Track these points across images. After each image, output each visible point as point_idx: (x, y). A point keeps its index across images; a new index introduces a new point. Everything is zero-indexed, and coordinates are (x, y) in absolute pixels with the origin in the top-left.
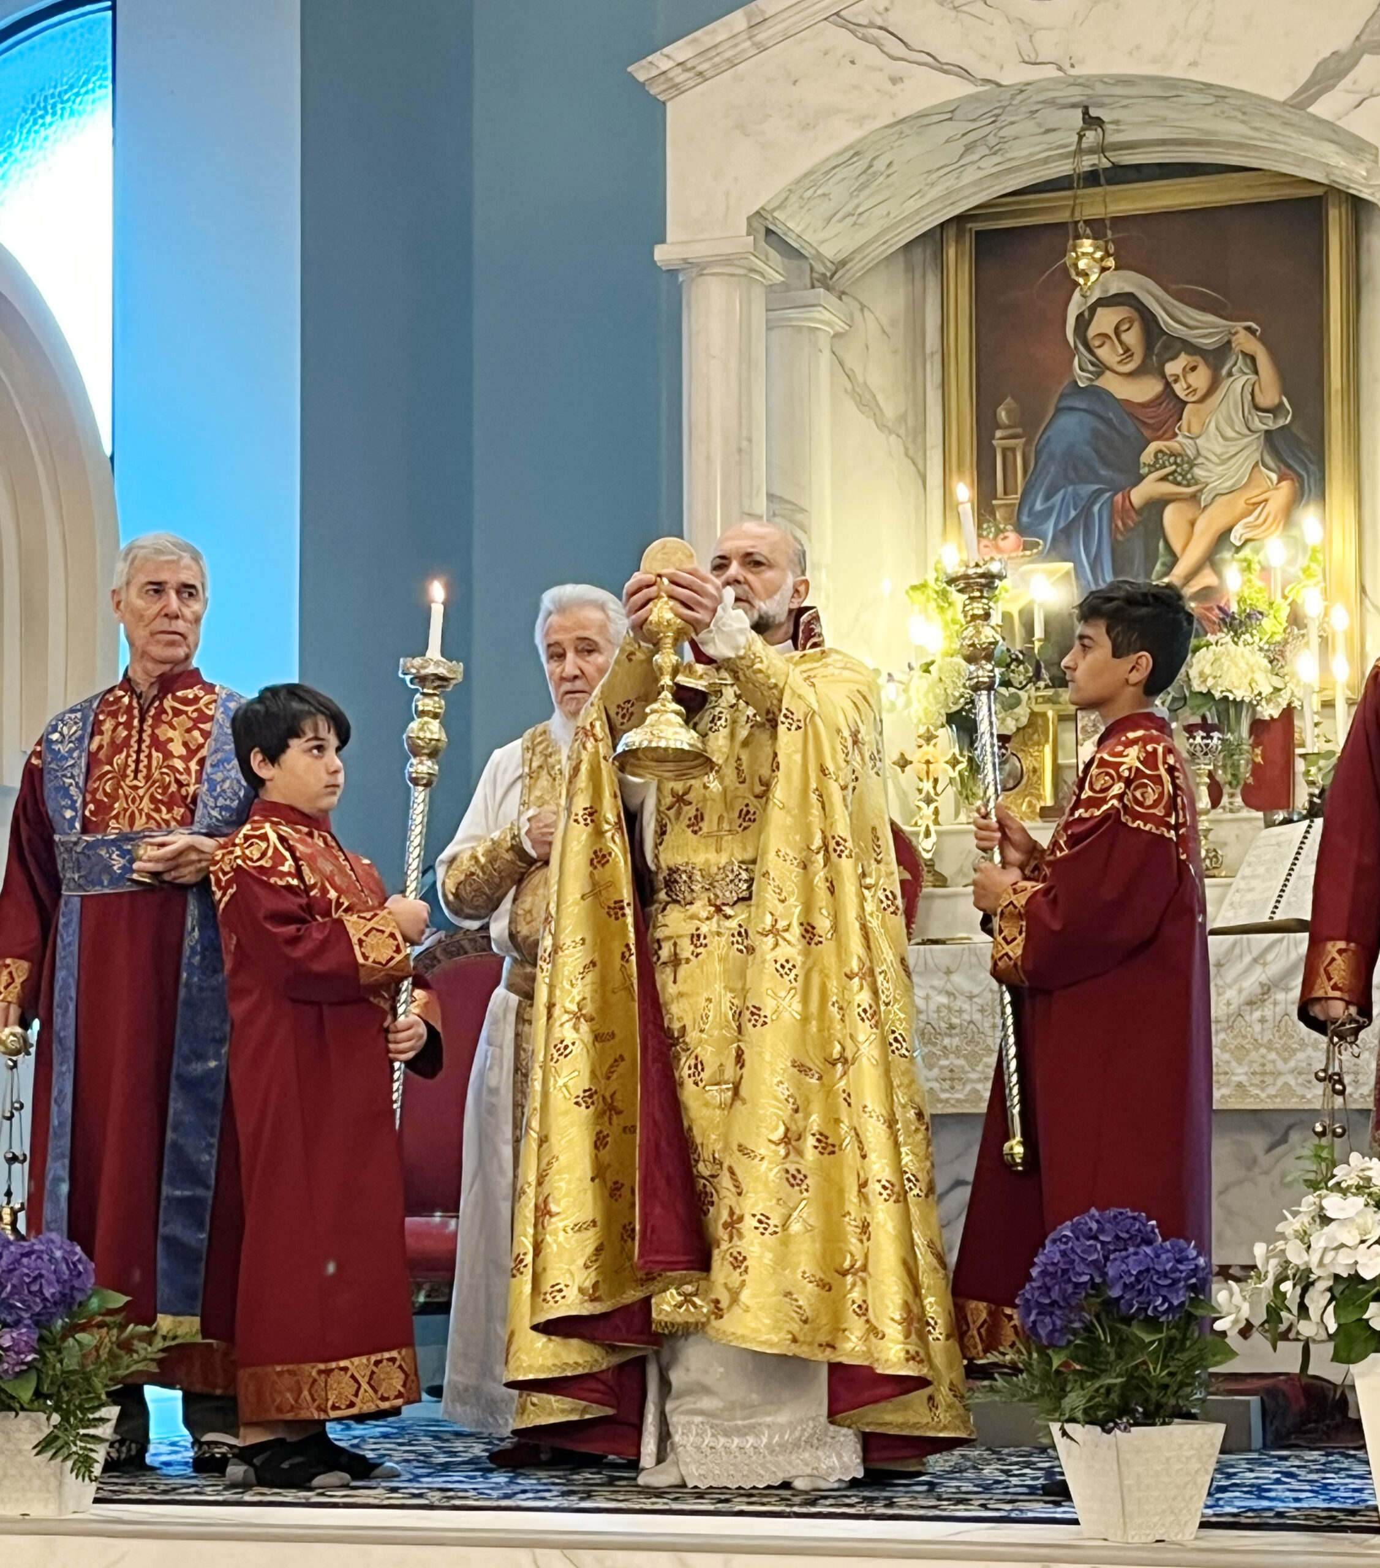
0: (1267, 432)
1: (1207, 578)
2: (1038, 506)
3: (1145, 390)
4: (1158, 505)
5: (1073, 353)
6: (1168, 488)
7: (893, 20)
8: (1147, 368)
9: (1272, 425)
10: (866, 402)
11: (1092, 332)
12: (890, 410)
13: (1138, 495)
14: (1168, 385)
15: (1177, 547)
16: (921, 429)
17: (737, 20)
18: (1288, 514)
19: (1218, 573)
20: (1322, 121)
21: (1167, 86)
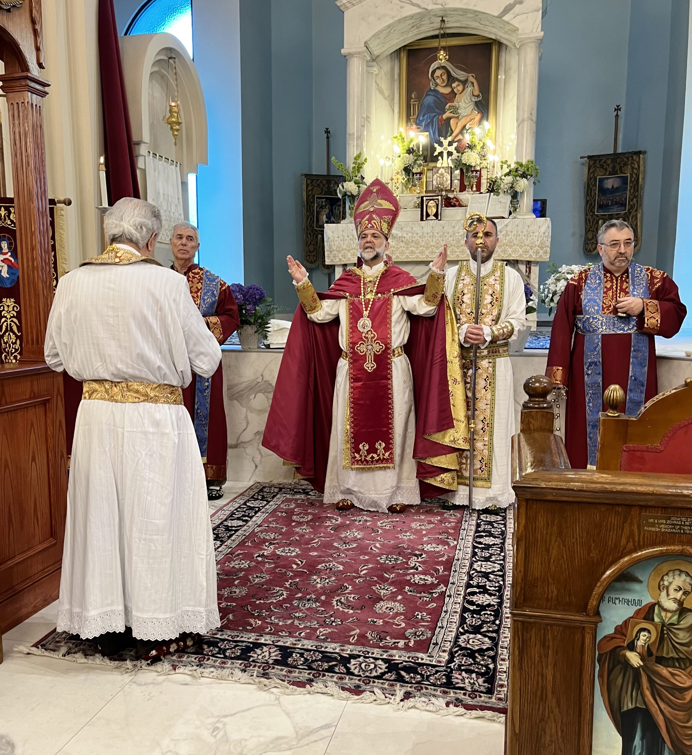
0: (476, 102)
1: (460, 137)
2: (421, 119)
3: (446, 91)
4: (449, 119)
5: (430, 81)
6: (452, 115)
8: (449, 84)
9: (477, 100)
10: (381, 92)
11: (435, 75)
12: (387, 94)
13: (445, 116)
14: (453, 90)
15: (453, 129)
16: (393, 99)
18: (480, 122)
19: (463, 136)
20: (504, 21)
21: (465, 12)
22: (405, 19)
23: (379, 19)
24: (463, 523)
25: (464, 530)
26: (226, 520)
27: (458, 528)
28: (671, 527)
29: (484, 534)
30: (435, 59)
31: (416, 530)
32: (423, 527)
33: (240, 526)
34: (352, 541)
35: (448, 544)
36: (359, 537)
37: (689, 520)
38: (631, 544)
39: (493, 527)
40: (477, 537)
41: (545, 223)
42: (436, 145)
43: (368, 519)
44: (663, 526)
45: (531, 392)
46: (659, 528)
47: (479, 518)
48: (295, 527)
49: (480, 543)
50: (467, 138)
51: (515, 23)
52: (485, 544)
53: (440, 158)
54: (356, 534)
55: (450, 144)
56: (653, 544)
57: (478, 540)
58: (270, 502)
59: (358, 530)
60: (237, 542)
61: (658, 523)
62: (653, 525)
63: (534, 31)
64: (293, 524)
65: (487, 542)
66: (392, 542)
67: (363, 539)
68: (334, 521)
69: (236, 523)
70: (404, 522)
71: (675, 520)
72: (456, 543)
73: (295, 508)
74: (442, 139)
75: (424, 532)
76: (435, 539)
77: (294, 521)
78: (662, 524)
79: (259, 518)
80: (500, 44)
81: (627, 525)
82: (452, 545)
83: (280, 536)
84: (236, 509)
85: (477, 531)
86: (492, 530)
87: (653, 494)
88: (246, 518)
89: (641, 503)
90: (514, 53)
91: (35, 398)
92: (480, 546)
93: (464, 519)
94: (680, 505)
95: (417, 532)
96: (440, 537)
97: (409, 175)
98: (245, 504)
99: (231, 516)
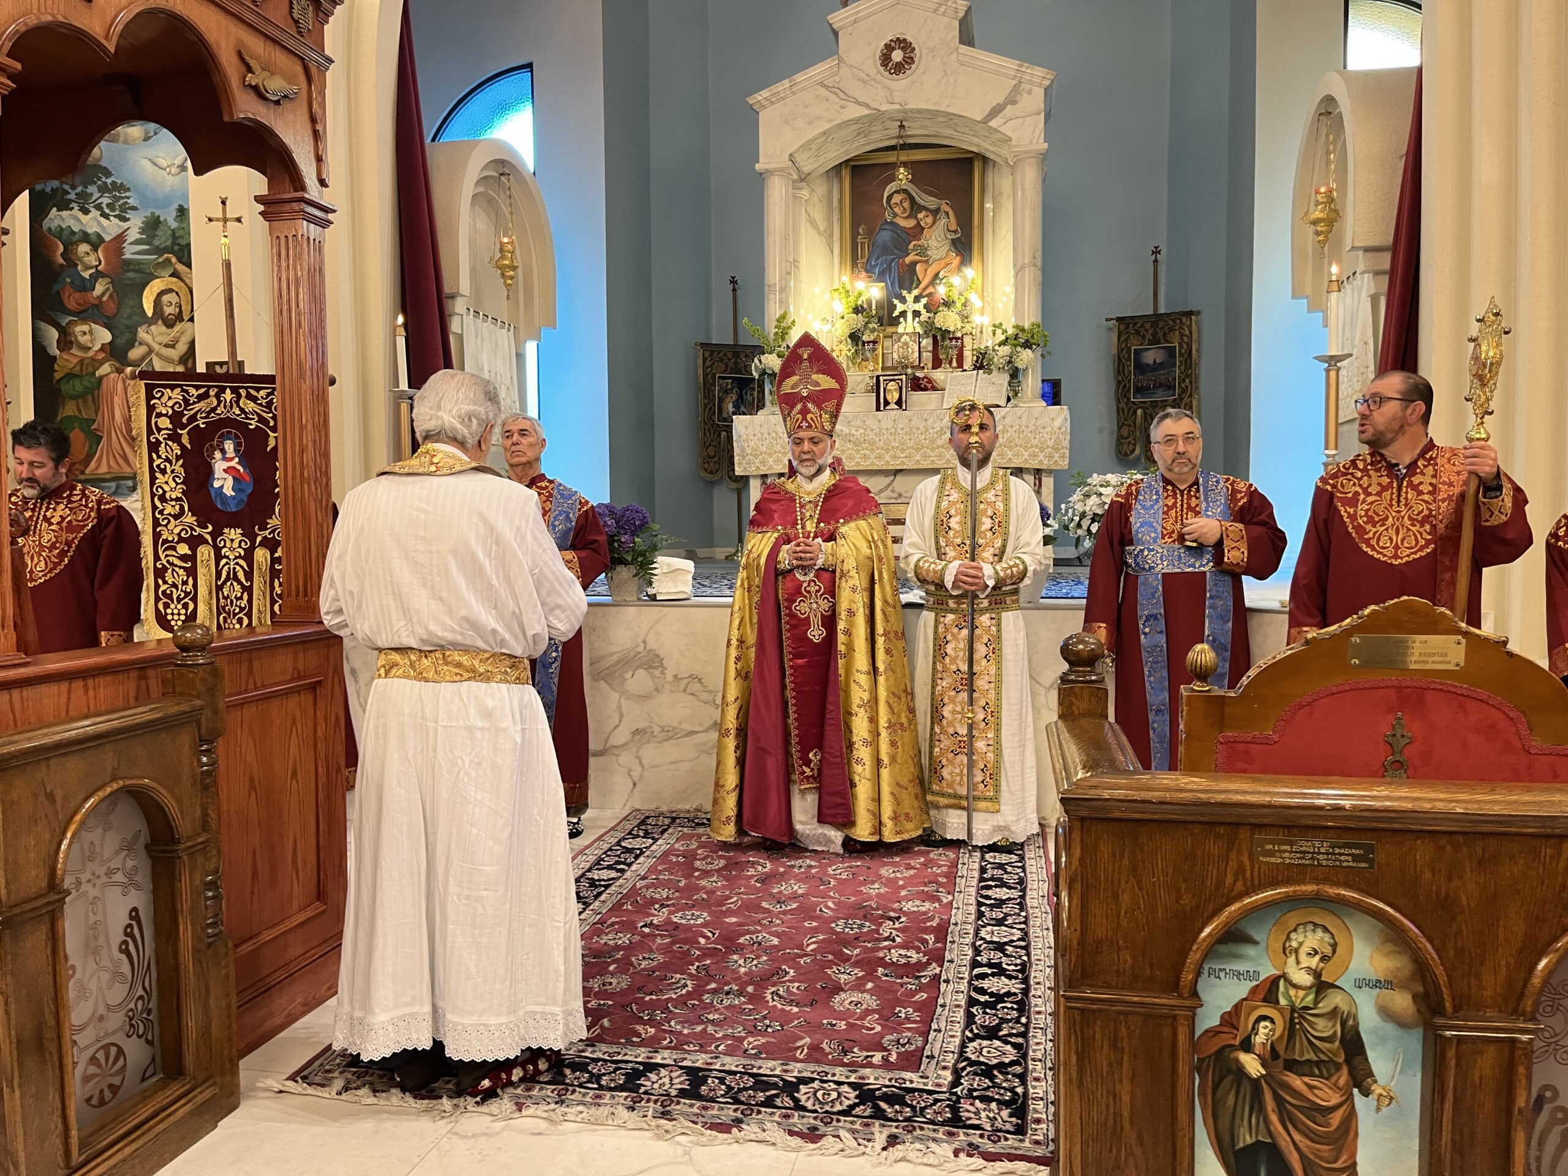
0: (953, 240)
1: (931, 290)
2: (873, 263)
3: (910, 224)
4: (914, 264)
5: (885, 210)
6: (918, 258)
7: (841, 85)
8: (912, 215)
9: (954, 237)
10: (813, 224)
11: (892, 202)
12: (822, 228)
13: (908, 260)
14: (919, 223)
15: (920, 278)
16: (831, 235)
17: (786, 83)
18: (959, 269)
20: (991, 128)
21: (934, 114)
22: (847, 123)
23: (810, 123)
24: (960, 866)
25: (962, 877)
26: (589, 870)
27: (952, 875)
28: (1299, 855)
29: (993, 884)
30: (893, 178)
31: (888, 879)
32: (899, 875)
33: (613, 879)
34: (789, 898)
35: (939, 900)
36: (800, 891)
37: (1325, 844)
38: (1239, 885)
39: (1006, 872)
40: (983, 888)
41: (1059, 415)
42: (896, 302)
43: (813, 863)
44: (1286, 855)
45: (1072, 658)
46: (1281, 858)
47: (983, 858)
48: (698, 878)
49: (988, 897)
50: (941, 291)
51: (1007, 130)
52: (995, 899)
53: (902, 320)
54: (796, 888)
55: (917, 299)
56: (1274, 884)
57: (984, 892)
58: (657, 840)
59: (799, 881)
60: (609, 905)
61: (1280, 851)
62: (1271, 853)
63: (1035, 141)
64: (696, 874)
65: (997, 896)
66: (853, 899)
67: (807, 894)
68: (760, 868)
69: (606, 874)
70: (869, 868)
71: (1306, 846)
72: (950, 897)
73: (698, 848)
74: (904, 293)
75: (901, 883)
76: (918, 893)
77: (697, 870)
78: (1285, 851)
79: (641, 866)
80: (985, 160)
81: (1233, 855)
82: (945, 901)
83: (677, 894)
84: (605, 853)
85: (981, 880)
86: (1005, 876)
87: (1269, 806)
88: (622, 866)
89: (1252, 820)
90: (1006, 171)
91: (300, 678)
92: (988, 902)
93: (960, 861)
94: (1310, 822)
95: (890, 882)
96: (926, 889)
97: (857, 345)
98: (618, 844)
99: (598, 863)
